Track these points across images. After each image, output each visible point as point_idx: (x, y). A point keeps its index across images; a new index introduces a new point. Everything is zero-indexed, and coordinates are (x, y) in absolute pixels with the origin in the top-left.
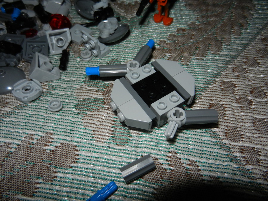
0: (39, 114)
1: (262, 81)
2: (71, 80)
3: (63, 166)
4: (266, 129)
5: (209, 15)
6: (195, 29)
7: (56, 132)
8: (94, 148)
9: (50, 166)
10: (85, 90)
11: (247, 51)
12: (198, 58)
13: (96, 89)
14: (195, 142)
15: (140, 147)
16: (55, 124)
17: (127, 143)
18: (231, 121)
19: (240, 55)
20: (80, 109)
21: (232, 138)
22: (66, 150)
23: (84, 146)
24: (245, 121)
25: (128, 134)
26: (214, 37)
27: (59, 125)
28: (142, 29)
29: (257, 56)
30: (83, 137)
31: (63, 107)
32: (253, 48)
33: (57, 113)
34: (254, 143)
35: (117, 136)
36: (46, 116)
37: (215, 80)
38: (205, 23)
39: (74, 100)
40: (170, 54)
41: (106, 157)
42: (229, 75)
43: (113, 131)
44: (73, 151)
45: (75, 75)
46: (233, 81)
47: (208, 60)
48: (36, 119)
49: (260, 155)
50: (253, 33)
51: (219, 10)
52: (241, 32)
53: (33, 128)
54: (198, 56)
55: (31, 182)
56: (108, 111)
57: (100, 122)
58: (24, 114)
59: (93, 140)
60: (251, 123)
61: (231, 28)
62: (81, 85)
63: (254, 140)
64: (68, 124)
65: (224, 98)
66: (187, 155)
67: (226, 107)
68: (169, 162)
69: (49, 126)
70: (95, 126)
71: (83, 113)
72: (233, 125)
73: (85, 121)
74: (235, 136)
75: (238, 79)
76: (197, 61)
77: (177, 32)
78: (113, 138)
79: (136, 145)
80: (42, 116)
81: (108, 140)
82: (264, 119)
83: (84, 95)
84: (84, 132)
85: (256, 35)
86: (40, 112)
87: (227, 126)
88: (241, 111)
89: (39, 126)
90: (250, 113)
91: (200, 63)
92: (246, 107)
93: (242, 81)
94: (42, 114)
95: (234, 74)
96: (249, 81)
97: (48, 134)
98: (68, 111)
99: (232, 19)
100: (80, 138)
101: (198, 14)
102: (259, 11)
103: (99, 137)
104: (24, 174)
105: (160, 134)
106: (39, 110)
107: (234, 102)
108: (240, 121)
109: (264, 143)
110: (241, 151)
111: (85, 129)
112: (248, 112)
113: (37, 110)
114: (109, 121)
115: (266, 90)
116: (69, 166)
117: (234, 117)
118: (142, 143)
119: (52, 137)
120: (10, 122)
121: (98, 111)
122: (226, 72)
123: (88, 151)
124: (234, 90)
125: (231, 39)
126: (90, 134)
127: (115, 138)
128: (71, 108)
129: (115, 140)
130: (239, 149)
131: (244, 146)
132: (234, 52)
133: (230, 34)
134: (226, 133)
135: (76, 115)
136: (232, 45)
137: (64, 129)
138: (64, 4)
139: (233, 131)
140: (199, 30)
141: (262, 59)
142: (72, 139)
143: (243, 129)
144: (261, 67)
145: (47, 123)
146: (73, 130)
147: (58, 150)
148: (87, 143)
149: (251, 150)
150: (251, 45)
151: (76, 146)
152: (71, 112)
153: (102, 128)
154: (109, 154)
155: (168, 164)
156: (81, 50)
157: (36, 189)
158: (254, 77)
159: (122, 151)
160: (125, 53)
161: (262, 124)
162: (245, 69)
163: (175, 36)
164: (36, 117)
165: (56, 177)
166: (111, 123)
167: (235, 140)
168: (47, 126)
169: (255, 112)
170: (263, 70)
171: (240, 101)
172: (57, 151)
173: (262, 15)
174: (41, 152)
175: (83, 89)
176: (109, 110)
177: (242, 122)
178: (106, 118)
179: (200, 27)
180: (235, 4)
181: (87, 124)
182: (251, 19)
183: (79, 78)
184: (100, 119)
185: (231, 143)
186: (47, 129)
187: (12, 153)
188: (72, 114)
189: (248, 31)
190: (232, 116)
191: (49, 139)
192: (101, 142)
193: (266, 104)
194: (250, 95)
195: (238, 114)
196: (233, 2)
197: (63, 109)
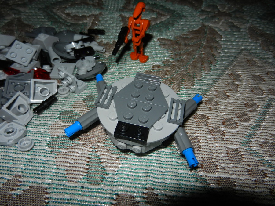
0: (8, 154)
1: (232, 113)
2: (45, 116)
4: (239, 159)
5: (181, 53)
6: (169, 66)
8: (67, 189)
10: (60, 127)
11: (217, 85)
14: (172, 175)
15: (116, 185)
16: (24, 165)
17: (102, 181)
18: (206, 152)
19: (211, 89)
20: (53, 146)
21: (207, 169)
22: (35, 193)
23: (55, 188)
24: (219, 151)
25: (103, 172)
26: (186, 73)
27: (29, 166)
28: (119, 66)
29: (226, 89)
30: (54, 178)
31: (34, 146)
32: (222, 82)
33: (27, 153)
34: (229, 173)
35: (91, 174)
36: (15, 157)
38: (178, 60)
39: (47, 137)
41: (79, 198)
42: (202, 107)
43: (87, 169)
44: (43, 195)
45: (50, 111)
46: (206, 114)
47: (182, 94)
48: (4, 161)
49: (236, 185)
50: (221, 69)
51: (191, 49)
52: (211, 68)
56: (83, 148)
57: (74, 159)
59: (66, 181)
60: (225, 153)
61: (202, 65)
62: (56, 122)
63: (229, 170)
64: (39, 165)
65: (198, 130)
66: (164, 190)
69: (17, 168)
70: (69, 165)
71: (56, 151)
72: (208, 157)
73: (58, 160)
74: (211, 167)
75: (210, 111)
77: (152, 69)
78: (87, 176)
79: (112, 183)
80: (10, 156)
81: (82, 179)
82: (237, 149)
83: (59, 132)
84: (57, 172)
85: (224, 71)
86: (9, 152)
87: (202, 158)
88: (215, 141)
89: (6, 169)
90: (223, 144)
92: (220, 137)
93: (214, 113)
94: (11, 155)
95: (206, 107)
96: (221, 112)
97: (15, 177)
98: (40, 149)
99: (202, 57)
100: (52, 179)
101: (171, 53)
102: (225, 50)
103: (73, 176)
105: (137, 169)
106: (7, 150)
107: (207, 134)
108: (214, 152)
109: (238, 173)
110: (217, 182)
111: (58, 169)
112: (221, 143)
113: (5, 150)
114: (83, 158)
115: (236, 120)
117: (209, 148)
118: (117, 180)
119: (20, 179)
121: (72, 148)
123: (60, 193)
124: (207, 122)
125: (202, 74)
126: (62, 174)
127: (90, 177)
128: (43, 146)
129: (90, 179)
130: (215, 180)
131: (220, 177)
132: (206, 86)
133: (201, 70)
134: (201, 164)
135: (49, 153)
136: (203, 80)
137: (35, 170)
139: (208, 163)
140: (172, 67)
141: (230, 92)
142: (43, 181)
143: (217, 160)
144: (231, 99)
145: (16, 165)
146: (44, 171)
147: (26, 194)
148: (59, 185)
149: (227, 180)
150: (220, 80)
151: (46, 189)
152: (43, 151)
153: (75, 167)
154: (83, 195)
155: (145, 201)
158: (224, 108)
159: (97, 190)
161: (236, 153)
162: (217, 101)
163: (151, 72)
164: (3, 159)
166: (85, 161)
167: (210, 171)
168: (15, 168)
169: (228, 142)
170: (233, 102)
171: (214, 133)
172: (24, 195)
173: (228, 53)
174: (6, 197)
175: (58, 125)
176: (85, 147)
177: (217, 153)
178: (80, 155)
179: (173, 64)
180: (204, 44)
181: (60, 163)
182: (219, 57)
183: (54, 114)
184: (74, 156)
185: (207, 175)
186: (15, 172)
188: (44, 153)
189: (217, 68)
190: (207, 147)
191: (17, 183)
192: (74, 183)
193: (238, 134)
194: (222, 126)
195: (212, 145)
196: (203, 43)
197: (35, 148)
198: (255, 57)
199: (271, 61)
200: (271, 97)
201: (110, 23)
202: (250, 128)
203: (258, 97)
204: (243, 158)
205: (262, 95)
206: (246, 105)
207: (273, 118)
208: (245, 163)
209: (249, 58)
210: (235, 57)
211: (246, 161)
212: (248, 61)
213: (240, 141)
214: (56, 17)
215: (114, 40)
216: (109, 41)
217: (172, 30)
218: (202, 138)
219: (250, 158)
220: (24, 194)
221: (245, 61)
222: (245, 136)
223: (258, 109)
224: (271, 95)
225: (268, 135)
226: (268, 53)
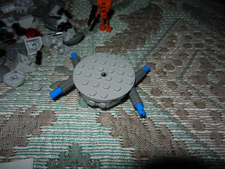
0: (25, 93)
1: (171, 60)
2: (45, 70)
3: (46, 124)
4: (175, 87)
5: (135, 24)
6: (127, 33)
7: (39, 104)
8: (67, 111)
9: (37, 125)
11: (161, 44)
12: (131, 50)
13: (64, 74)
16: (37, 99)
18: (154, 84)
19: (156, 46)
20: (54, 88)
22: (48, 114)
23: (60, 111)
24: (163, 84)
26: (140, 37)
27: (41, 99)
29: (167, 46)
30: (59, 105)
31: (42, 88)
33: (38, 92)
34: (169, 95)
35: (82, 102)
36: (30, 95)
37: (143, 62)
38: (133, 29)
39: (49, 82)
40: (113, 49)
41: (76, 116)
42: (151, 58)
43: (79, 99)
44: (53, 114)
45: (48, 67)
46: (154, 62)
47: (138, 50)
48: (23, 97)
49: (173, 101)
50: (163, 33)
51: (141, 21)
52: (156, 33)
53: (21, 103)
54: (131, 49)
55: (23, 137)
57: (70, 94)
58: (13, 95)
59: (66, 106)
60: (167, 84)
61: (150, 31)
62: (53, 73)
64: (47, 98)
66: (129, 108)
67: (151, 77)
68: (118, 114)
69: (33, 101)
70: (66, 98)
72: (156, 87)
74: (158, 93)
75: (157, 60)
76: (131, 52)
77: (116, 36)
78: (80, 103)
80: (27, 95)
81: (76, 105)
82: (174, 81)
83: (56, 79)
84: (59, 102)
85: (165, 34)
87: (152, 88)
88: (160, 78)
89: (26, 102)
90: (166, 79)
91: (133, 53)
92: (163, 75)
93: (159, 61)
94: (27, 94)
95: (154, 58)
96: (163, 61)
97: (33, 106)
98: (46, 90)
99: (150, 26)
100: (57, 106)
102: (166, 20)
103: (70, 103)
104: (18, 132)
106: (24, 91)
107: (155, 74)
108: (159, 84)
109: (175, 95)
110: (162, 101)
111: (60, 100)
112: (164, 79)
113: (23, 92)
114: (75, 93)
115: (174, 65)
116: (51, 124)
119: (36, 107)
120: (3, 102)
122: (149, 57)
123: (63, 113)
124: (155, 67)
125: (150, 37)
126: (63, 102)
128: (48, 88)
129: (81, 105)
130: (160, 100)
131: (164, 98)
132: (153, 45)
133: (149, 34)
134: (152, 92)
136: (152, 41)
137: (45, 101)
138: (34, 22)
139: (156, 90)
140: (130, 33)
141: (170, 48)
142: (51, 107)
143: (162, 88)
145: (32, 99)
146: (51, 102)
147: (42, 115)
148: (62, 109)
149: (168, 99)
150: (163, 40)
151: (54, 111)
152: (48, 90)
153: (71, 98)
154: (78, 114)
155: (118, 115)
156: (50, 51)
157: (28, 141)
158: (166, 58)
159: (86, 111)
160: (82, 50)
162: (161, 54)
163: (115, 38)
165: (42, 132)
166: (77, 95)
167: (157, 95)
169: (168, 78)
170: (171, 54)
171: (159, 73)
173: (168, 22)
174: (29, 117)
175: (55, 75)
177: (161, 84)
178: (73, 92)
179: (130, 32)
182: (162, 25)
183: (51, 68)
185: (155, 97)
186: (32, 103)
187: (7, 121)
189: (161, 32)
190: (155, 82)
191: (35, 109)
192: (72, 107)
193: (175, 73)
194: (164, 69)
195: (158, 80)
196: (150, 16)
197: (42, 89)
198: (186, 24)
199: (197, 26)
200: (196, 49)
201: (82, 6)
202: (183, 69)
203: (188, 49)
204: (178, 86)
205: (191, 48)
206: (180, 55)
207: (197, 62)
208: (179, 89)
209: (182, 24)
210: (173, 25)
211: (179, 88)
212: (182, 26)
213: (176, 77)
214: (41, 3)
215: (86, 18)
216: (83, 19)
217: (128, 8)
218: (152, 76)
219: (182, 86)
220: (40, 115)
221: (180, 27)
222: (179, 74)
223: (187, 57)
224: (197, 47)
225: (194, 72)
226: (195, 21)
